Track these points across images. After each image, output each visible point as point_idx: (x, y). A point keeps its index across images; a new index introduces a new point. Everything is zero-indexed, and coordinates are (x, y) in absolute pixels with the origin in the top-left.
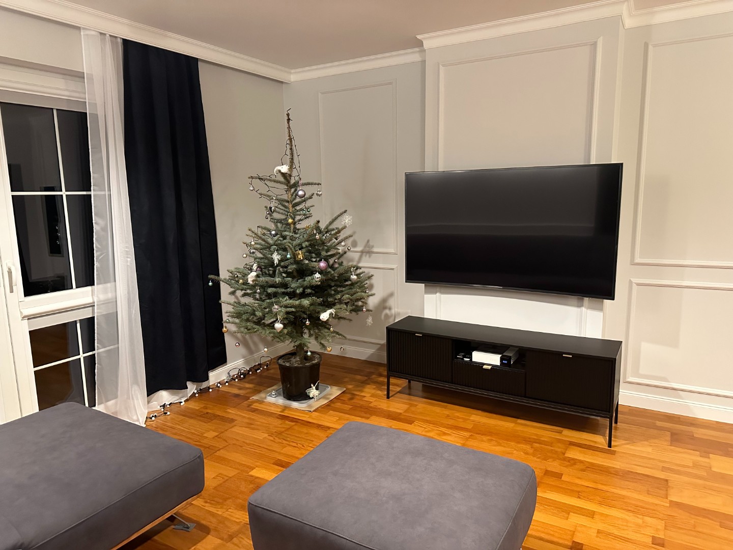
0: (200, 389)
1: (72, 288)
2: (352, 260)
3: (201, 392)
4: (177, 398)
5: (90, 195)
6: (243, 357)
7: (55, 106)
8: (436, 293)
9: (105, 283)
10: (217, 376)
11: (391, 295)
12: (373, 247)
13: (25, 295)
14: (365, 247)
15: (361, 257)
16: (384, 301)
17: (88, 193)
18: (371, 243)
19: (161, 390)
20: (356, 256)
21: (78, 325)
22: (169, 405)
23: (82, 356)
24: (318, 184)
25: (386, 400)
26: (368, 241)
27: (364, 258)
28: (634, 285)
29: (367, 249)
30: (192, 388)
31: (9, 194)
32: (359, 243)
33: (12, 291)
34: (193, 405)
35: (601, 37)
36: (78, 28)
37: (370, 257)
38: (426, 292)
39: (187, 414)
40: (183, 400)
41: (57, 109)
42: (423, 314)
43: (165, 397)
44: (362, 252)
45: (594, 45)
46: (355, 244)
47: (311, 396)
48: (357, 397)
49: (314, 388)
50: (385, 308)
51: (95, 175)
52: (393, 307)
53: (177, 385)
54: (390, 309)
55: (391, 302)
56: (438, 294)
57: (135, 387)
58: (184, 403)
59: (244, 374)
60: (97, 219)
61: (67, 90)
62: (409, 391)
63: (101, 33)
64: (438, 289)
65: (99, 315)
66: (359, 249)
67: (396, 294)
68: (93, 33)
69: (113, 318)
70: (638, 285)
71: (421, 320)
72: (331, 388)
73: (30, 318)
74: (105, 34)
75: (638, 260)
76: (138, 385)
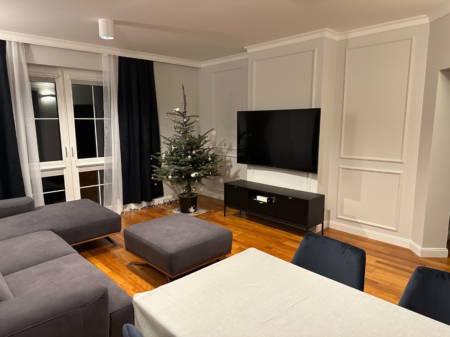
0: (149, 206)
1: (97, 157)
2: (224, 153)
3: (150, 207)
4: (138, 207)
5: (103, 120)
6: (172, 195)
7: (92, 84)
8: (251, 169)
9: (108, 156)
10: (158, 201)
11: (239, 170)
12: (232, 147)
13: (78, 158)
14: (229, 146)
15: (227, 151)
16: (237, 173)
17: (102, 119)
18: (231, 145)
19: (131, 203)
20: (226, 151)
21: (99, 172)
22: (134, 209)
23: (99, 185)
24: (198, 116)
25: (224, 217)
26: (231, 144)
27: (229, 152)
28: (340, 169)
29: (230, 147)
30: (144, 204)
31: (74, 119)
32: (227, 144)
33: (73, 156)
34: (144, 211)
35: (317, 47)
36: (101, 54)
37: (231, 151)
38: (248, 169)
39: (141, 214)
40: (140, 208)
41: (93, 86)
42: (247, 179)
43: (133, 206)
44: (228, 149)
45: (314, 51)
46: (225, 145)
47: (190, 211)
48: (212, 215)
49: (192, 208)
50: (237, 177)
51: (105, 112)
52: (240, 176)
53: (137, 201)
54: (239, 177)
55: (240, 174)
56: (252, 169)
57: (118, 199)
58: (140, 210)
59: (171, 202)
60: (106, 129)
61: (98, 78)
62: (240, 215)
63: (109, 55)
64: (252, 167)
65: (106, 169)
66: (227, 147)
67: (241, 170)
68: (106, 55)
69: (110, 171)
70: (342, 168)
71: (246, 182)
72: (202, 210)
73: (80, 167)
74: (111, 55)
75: (342, 156)
76: (119, 198)
